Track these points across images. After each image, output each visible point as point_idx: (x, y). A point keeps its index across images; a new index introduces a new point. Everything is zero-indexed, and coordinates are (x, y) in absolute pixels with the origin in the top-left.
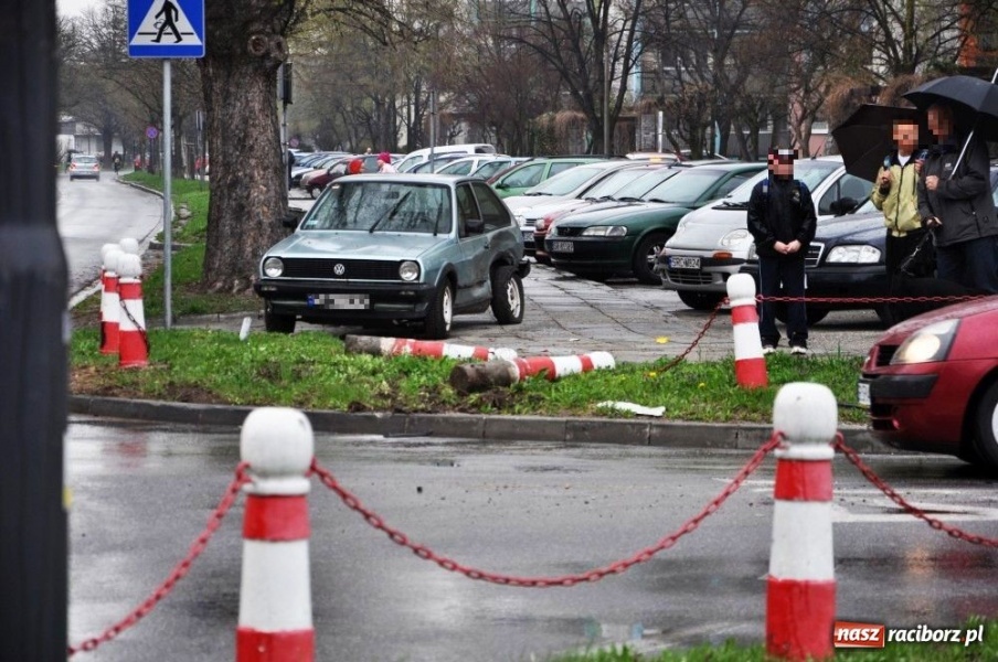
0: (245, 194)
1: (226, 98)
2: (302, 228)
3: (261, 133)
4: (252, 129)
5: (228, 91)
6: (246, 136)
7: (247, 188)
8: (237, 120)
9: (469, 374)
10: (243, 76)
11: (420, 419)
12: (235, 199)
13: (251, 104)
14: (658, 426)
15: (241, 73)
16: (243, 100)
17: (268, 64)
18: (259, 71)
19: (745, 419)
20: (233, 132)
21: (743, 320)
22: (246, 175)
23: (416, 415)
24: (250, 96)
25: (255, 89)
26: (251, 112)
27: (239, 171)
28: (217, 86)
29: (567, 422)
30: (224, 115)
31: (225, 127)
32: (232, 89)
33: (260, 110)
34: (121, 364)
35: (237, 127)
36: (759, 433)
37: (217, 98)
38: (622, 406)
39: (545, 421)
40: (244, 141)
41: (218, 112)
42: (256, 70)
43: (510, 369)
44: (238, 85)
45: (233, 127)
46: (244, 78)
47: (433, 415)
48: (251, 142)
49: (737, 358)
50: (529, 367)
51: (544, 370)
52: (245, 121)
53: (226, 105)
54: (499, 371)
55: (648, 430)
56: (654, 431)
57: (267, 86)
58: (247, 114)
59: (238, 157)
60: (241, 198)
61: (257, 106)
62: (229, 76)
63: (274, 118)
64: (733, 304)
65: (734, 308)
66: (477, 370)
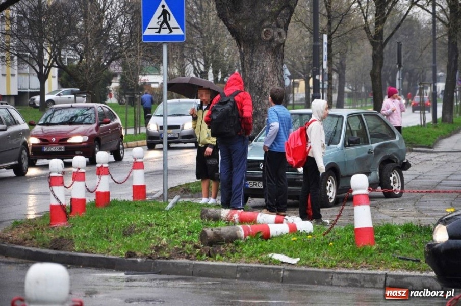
0: (262, 120)
1: (251, 65)
2: (255, 141)
3: (271, 85)
4: (266, 83)
5: (252, 61)
6: (262, 87)
7: (263, 117)
8: (257, 78)
9: (208, 234)
10: (260, 52)
11: (160, 263)
12: (256, 124)
13: (265, 68)
14: (288, 270)
15: (259, 51)
16: (261, 66)
17: (274, 45)
18: (269, 49)
19: (343, 267)
20: (255, 84)
21: (359, 204)
22: (262, 110)
23: (159, 260)
24: (265, 64)
25: (268, 60)
26: (265, 73)
27: (259, 107)
28: (247, 58)
29: (238, 266)
30: (250, 75)
31: (251, 82)
32: (255, 60)
33: (271, 72)
34: (50, 225)
35: (257, 81)
36: (345, 276)
37: (247, 65)
38: (276, 256)
39: (226, 266)
40: (262, 90)
41: (248, 74)
42: (267, 48)
43: (237, 232)
44: (258, 57)
45: (255, 81)
46: (261, 53)
47: (168, 261)
48: (265, 90)
49: (356, 228)
50: (251, 230)
51: (260, 232)
52: (262, 79)
53: (251, 69)
54: (229, 233)
55: (282, 272)
56: (286, 274)
57: (274, 58)
58: (263, 74)
59: (258, 99)
60: (260, 122)
61: (269, 69)
62: (252, 52)
63: (279, 76)
64: (354, 193)
65: (354, 195)
66: (215, 233)
